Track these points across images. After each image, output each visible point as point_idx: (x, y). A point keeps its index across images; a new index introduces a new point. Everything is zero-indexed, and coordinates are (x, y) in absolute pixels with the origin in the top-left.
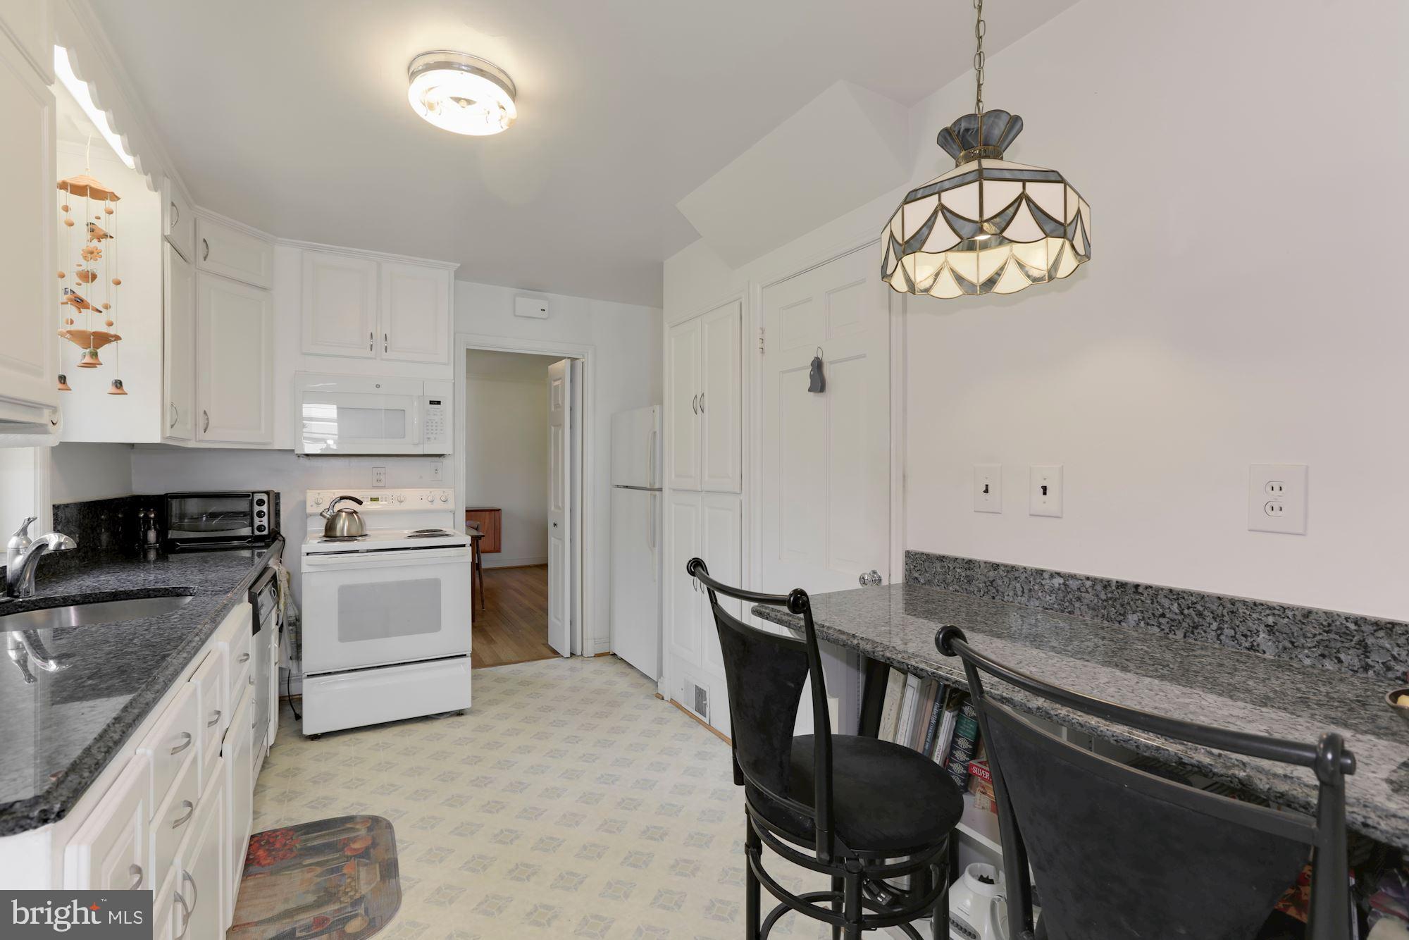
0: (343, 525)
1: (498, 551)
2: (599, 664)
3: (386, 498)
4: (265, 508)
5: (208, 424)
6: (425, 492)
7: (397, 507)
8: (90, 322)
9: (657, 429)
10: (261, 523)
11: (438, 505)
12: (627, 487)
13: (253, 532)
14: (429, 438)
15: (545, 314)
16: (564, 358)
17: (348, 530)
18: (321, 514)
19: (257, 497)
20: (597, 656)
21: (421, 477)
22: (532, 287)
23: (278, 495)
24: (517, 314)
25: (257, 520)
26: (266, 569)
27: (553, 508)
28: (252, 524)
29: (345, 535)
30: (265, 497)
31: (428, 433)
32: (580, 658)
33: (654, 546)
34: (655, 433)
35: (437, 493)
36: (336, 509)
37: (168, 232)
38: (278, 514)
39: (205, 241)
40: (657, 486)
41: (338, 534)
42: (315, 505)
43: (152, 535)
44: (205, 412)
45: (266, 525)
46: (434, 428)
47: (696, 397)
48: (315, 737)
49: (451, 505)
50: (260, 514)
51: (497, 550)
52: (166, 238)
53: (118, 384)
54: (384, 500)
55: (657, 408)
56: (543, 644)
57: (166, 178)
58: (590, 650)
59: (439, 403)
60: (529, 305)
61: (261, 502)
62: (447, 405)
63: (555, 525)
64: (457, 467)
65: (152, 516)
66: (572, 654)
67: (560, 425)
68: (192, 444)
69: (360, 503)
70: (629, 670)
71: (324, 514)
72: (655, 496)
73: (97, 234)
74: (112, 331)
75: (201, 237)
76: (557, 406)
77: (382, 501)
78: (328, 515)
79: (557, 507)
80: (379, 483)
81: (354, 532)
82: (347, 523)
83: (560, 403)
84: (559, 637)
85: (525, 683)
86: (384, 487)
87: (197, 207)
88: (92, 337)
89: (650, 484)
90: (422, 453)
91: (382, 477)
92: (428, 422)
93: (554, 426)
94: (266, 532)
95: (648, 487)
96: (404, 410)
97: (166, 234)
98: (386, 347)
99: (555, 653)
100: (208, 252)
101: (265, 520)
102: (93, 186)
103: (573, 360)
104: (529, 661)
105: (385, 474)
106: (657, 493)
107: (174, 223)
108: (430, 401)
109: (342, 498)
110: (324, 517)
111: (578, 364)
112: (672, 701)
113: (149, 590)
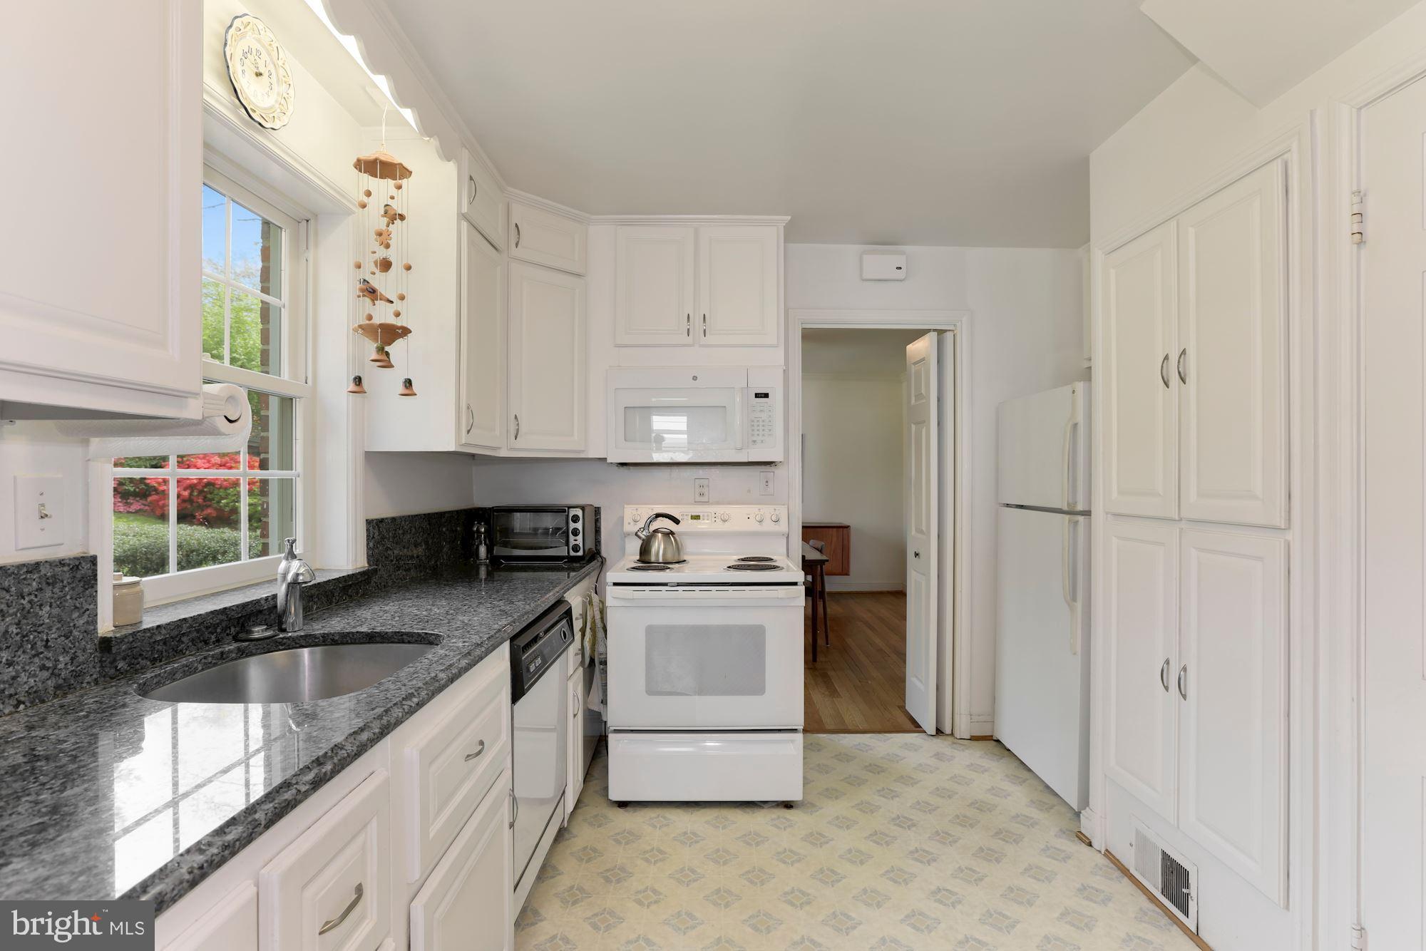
0: (659, 548)
1: (847, 574)
2: (976, 755)
3: (708, 516)
4: (579, 525)
5: (518, 430)
6: (753, 510)
7: (719, 527)
8: (383, 315)
9: (1080, 418)
10: (576, 543)
11: (768, 526)
12: (1021, 507)
13: (568, 553)
14: (754, 441)
15: (901, 274)
16: (929, 331)
17: (664, 554)
18: (636, 534)
19: (573, 512)
20: (974, 738)
21: (749, 491)
22: (884, 241)
23: (597, 511)
24: (866, 276)
25: (572, 537)
26: (560, 602)
27: (913, 532)
28: (567, 544)
29: (661, 560)
30: (579, 512)
31: (753, 435)
32: (950, 739)
33: (1074, 599)
34: (1075, 425)
35: (767, 511)
36: (652, 528)
37: (465, 210)
38: (597, 531)
39: (516, 225)
40: (1080, 507)
41: (653, 559)
42: (632, 523)
43: (483, 550)
44: (516, 417)
45: (581, 545)
46: (761, 428)
47: (1166, 358)
48: (623, 805)
49: (783, 527)
50: (575, 533)
51: (845, 572)
52: (463, 216)
53: (408, 383)
54: (706, 518)
55: (1080, 386)
56: (899, 707)
57: (464, 149)
58: (963, 729)
59: (766, 396)
60: (881, 263)
61: (575, 519)
62: (777, 397)
63: (917, 555)
64: (791, 476)
65: (483, 530)
66: (939, 732)
67: (923, 422)
68: (503, 453)
69: (677, 521)
70: (1026, 774)
71: (639, 533)
72: (1076, 523)
73: (394, 217)
74: (399, 322)
75: (514, 220)
76: (919, 396)
77: (704, 520)
78: (643, 535)
79: (920, 531)
80: (702, 497)
81: (670, 557)
82: (662, 547)
83: (923, 392)
84: (921, 703)
85: (875, 769)
86: (707, 503)
87: (510, 189)
88: (379, 330)
89: (1068, 504)
90: (745, 460)
91: (705, 490)
92: (753, 421)
93: (915, 424)
94: (580, 553)
95: (1065, 508)
96: (725, 407)
97: (463, 212)
98: (705, 330)
99: (916, 727)
100: (519, 238)
101: (580, 537)
102: (383, 159)
103: (941, 332)
104: (880, 732)
105: (708, 486)
106: (1081, 519)
107: (472, 199)
108: (756, 394)
109: (658, 516)
110: (639, 537)
111: (949, 336)
112: (1108, 854)
113: (402, 634)
